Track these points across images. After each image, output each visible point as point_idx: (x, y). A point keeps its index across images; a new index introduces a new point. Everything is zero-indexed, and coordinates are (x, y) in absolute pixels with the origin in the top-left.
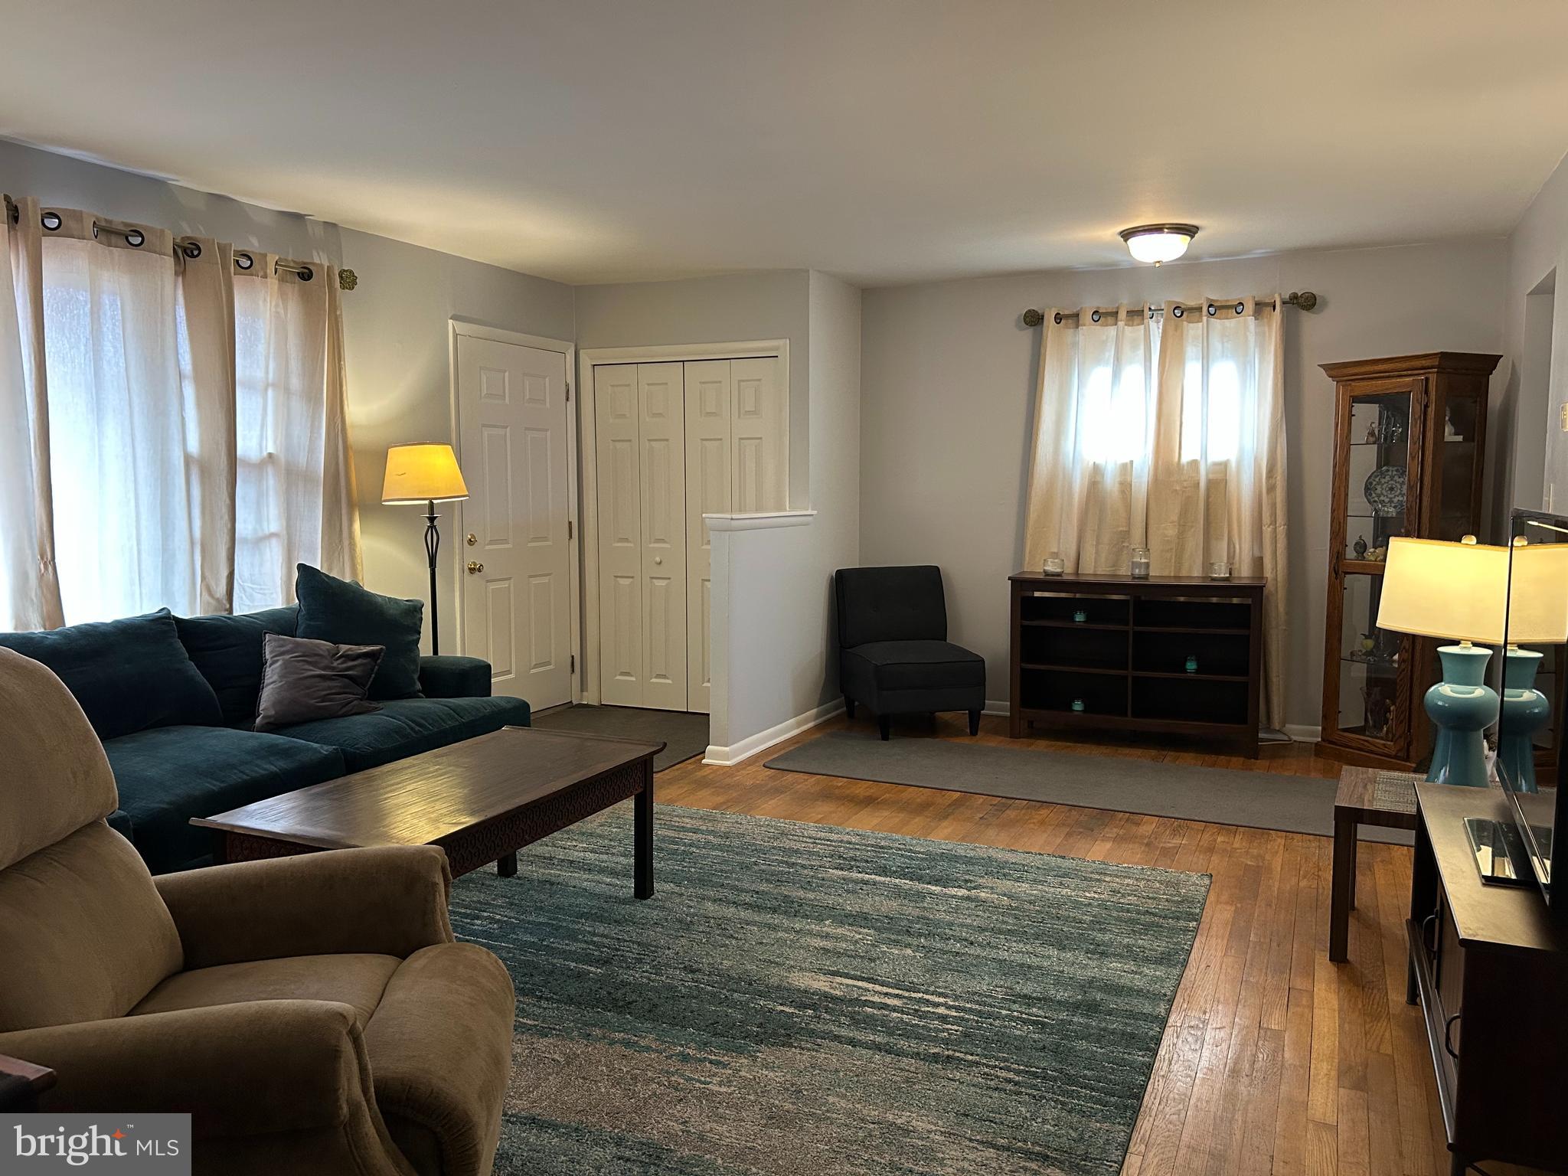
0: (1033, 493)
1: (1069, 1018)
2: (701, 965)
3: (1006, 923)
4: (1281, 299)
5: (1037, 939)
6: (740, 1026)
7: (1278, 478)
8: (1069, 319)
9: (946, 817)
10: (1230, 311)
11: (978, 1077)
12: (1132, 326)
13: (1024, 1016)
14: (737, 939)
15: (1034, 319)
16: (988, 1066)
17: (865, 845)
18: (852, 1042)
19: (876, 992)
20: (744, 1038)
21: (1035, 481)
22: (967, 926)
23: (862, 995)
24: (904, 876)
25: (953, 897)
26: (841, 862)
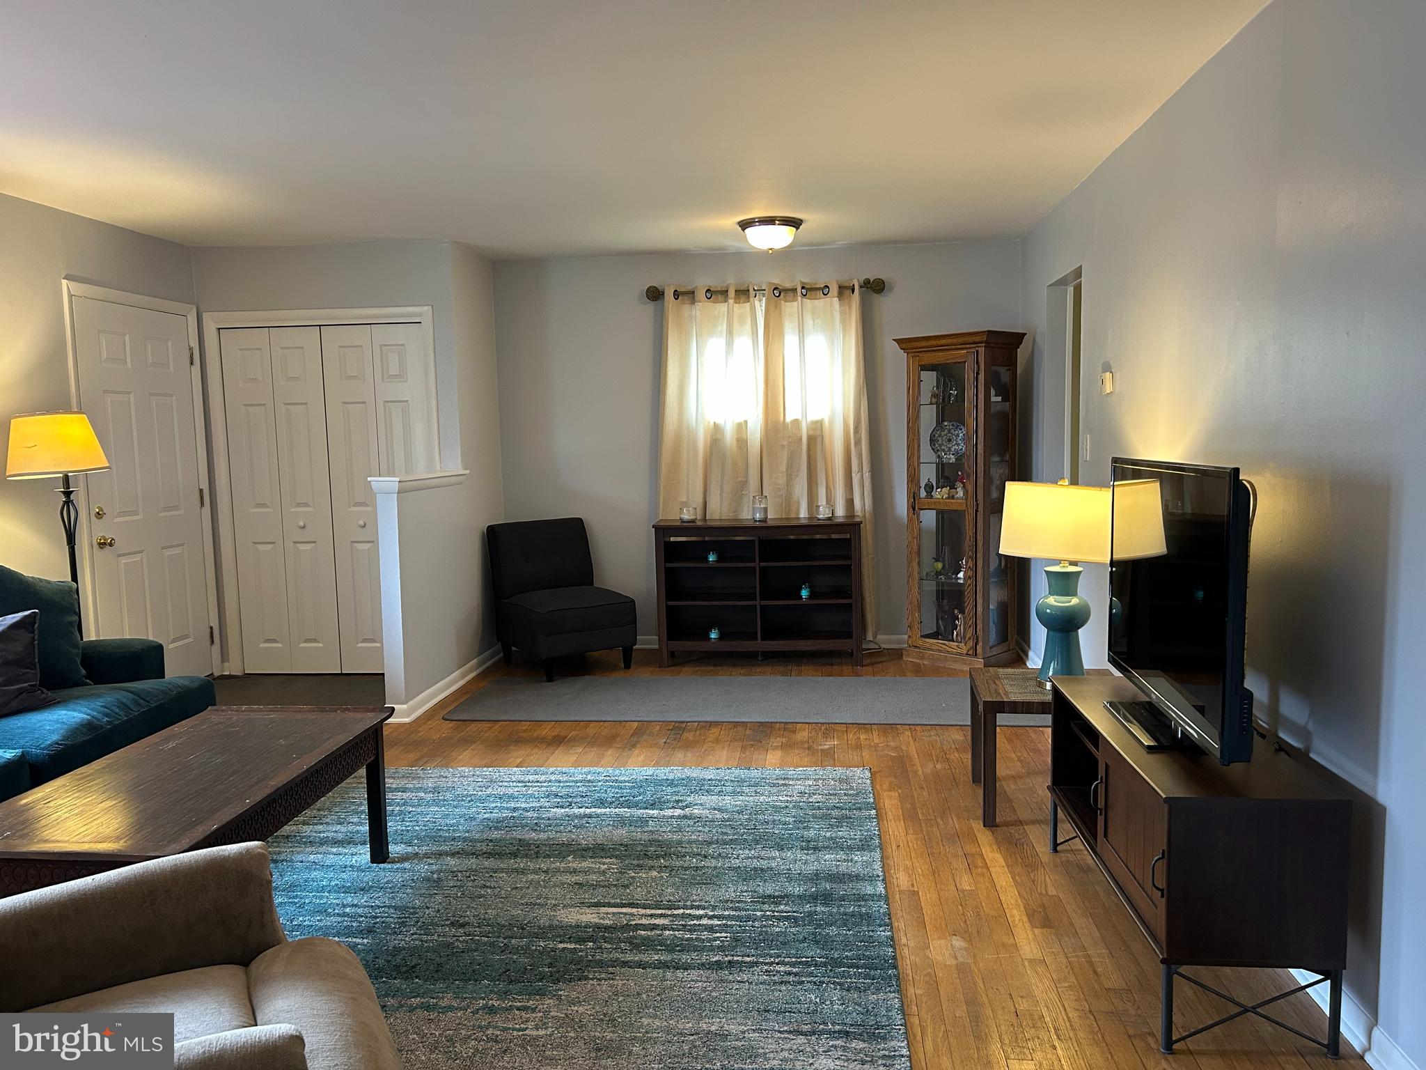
0: (663, 452)
1: (813, 909)
2: (467, 919)
3: (726, 834)
4: (859, 284)
5: (758, 844)
6: (531, 969)
7: (863, 433)
8: (686, 295)
9: (634, 746)
10: (818, 292)
11: (762, 975)
12: (739, 303)
13: (776, 914)
14: (490, 887)
15: (655, 295)
16: (766, 964)
17: (574, 781)
18: (640, 965)
19: (642, 915)
20: (541, 980)
21: (665, 440)
22: (696, 841)
23: (630, 920)
24: (621, 805)
25: (672, 817)
26: (559, 800)
